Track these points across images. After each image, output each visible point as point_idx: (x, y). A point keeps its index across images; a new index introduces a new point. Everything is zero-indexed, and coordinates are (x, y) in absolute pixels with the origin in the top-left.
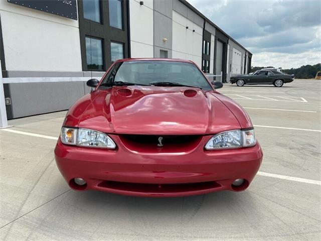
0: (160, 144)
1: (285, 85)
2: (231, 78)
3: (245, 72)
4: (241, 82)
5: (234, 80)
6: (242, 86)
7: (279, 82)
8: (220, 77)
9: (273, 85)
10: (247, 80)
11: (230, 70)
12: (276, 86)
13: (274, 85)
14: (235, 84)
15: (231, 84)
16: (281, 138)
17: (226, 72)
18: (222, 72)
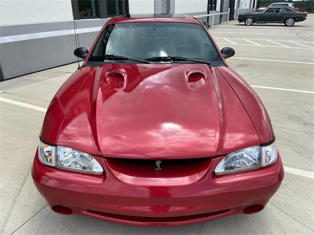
0: (157, 167)
1: (296, 24)
2: (239, 16)
3: (254, 7)
4: (250, 20)
5: (243, 19)
6: (251, 25)
7: (290, 21)
8: (227, 14)
9: (283, 24)
10: (256, 18)
11: (238, 6)
12: (286, 26)
13: (285, 23)
14: (243, 23)
15: (238, 23)
16: (294, 107)
17: (234, 8)
18: (229, 9)
